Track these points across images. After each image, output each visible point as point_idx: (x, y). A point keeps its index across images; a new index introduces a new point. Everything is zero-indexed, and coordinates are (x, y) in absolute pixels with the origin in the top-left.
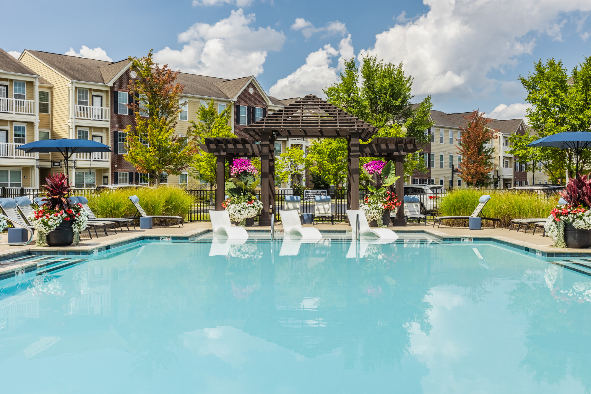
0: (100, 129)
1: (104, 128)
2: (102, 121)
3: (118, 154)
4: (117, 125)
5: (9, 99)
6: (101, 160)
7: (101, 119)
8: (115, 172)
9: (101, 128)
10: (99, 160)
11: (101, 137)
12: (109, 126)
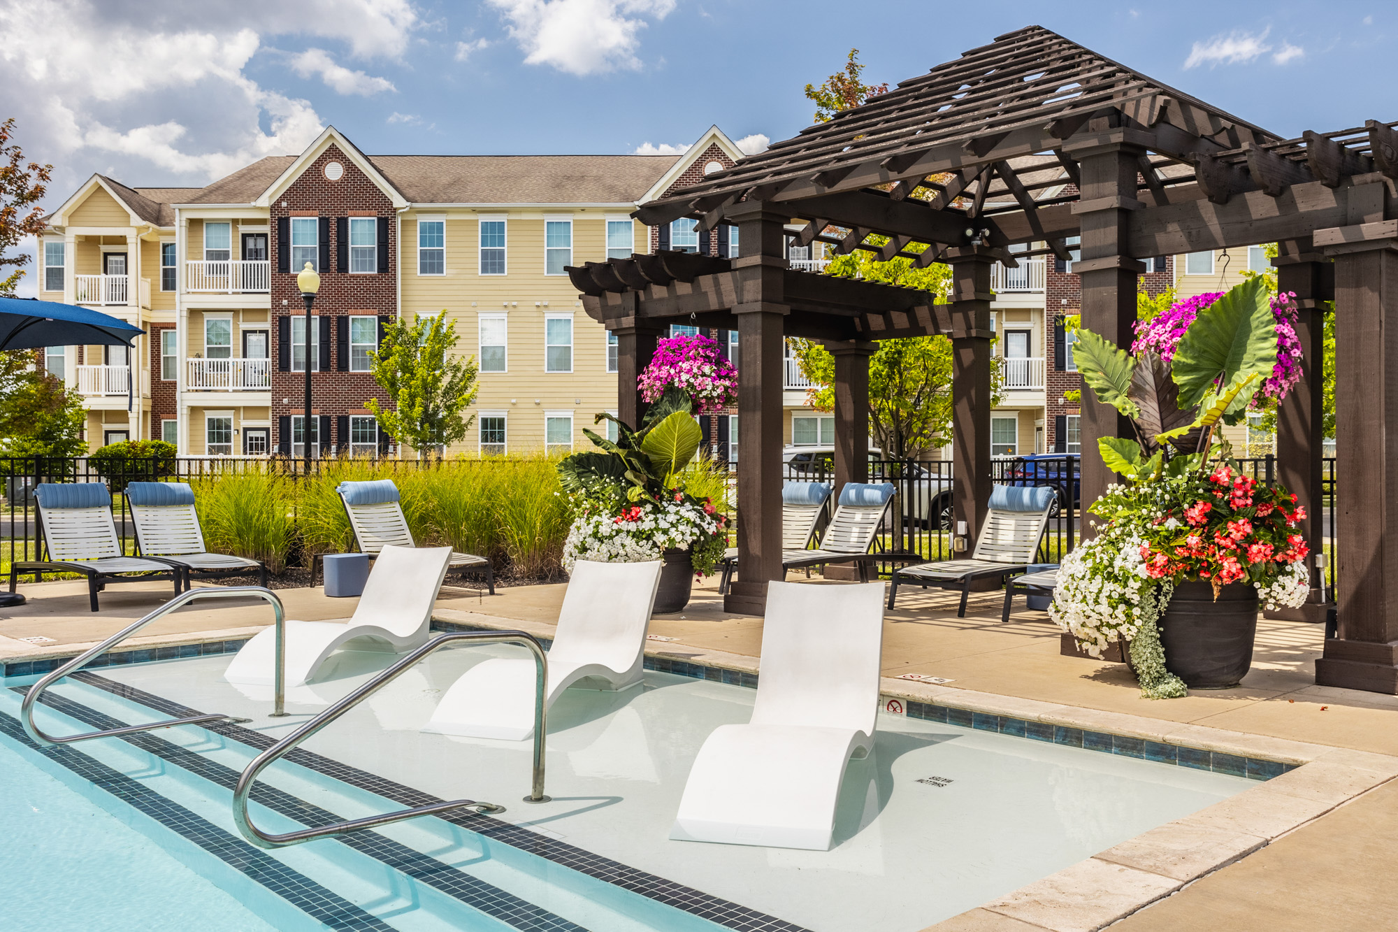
0: (1025, 313)
1: (1035, 310)
2: (1029, 292)
3: (1067, 370)
4: (1064, 301)
5: (812, 262)
6: (1026, 387)
7: (1027, 290)
8: (1057, 417)
9: (1028, 311)
10: (1022, 387)
11: (1028, 332)
12: (1044, 306)
